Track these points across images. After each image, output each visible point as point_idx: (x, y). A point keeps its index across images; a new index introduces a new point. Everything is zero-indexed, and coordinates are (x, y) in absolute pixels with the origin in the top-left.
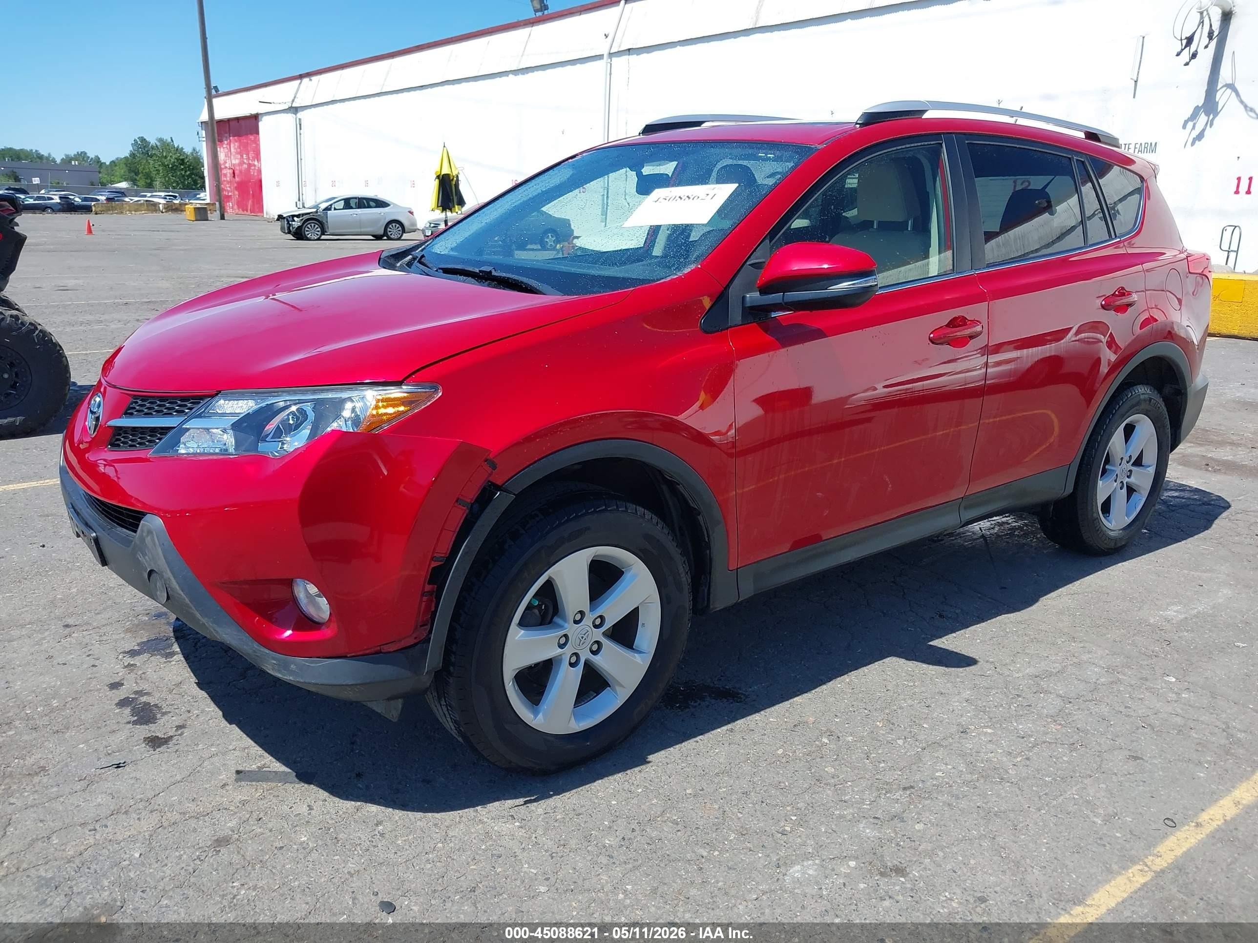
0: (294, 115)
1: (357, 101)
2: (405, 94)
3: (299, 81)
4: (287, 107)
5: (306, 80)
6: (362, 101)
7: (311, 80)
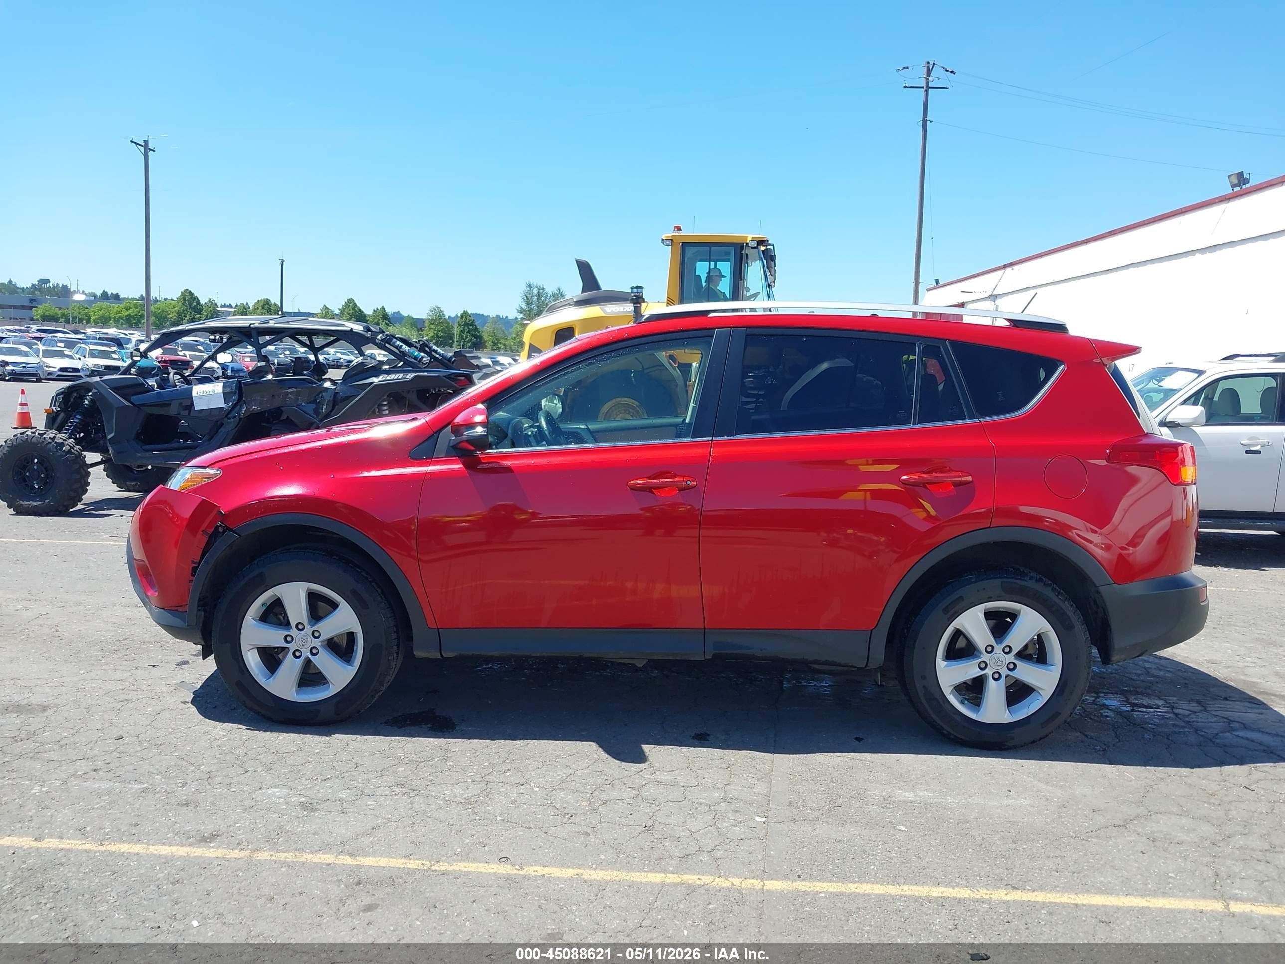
0: (993, 303)
1: (1048, 288)
2: (1092, 279)
3: (1003, 271)
4: (987, 295)
5: (1008, 270)
6: (1052, 287)
7: (1012, 269)
